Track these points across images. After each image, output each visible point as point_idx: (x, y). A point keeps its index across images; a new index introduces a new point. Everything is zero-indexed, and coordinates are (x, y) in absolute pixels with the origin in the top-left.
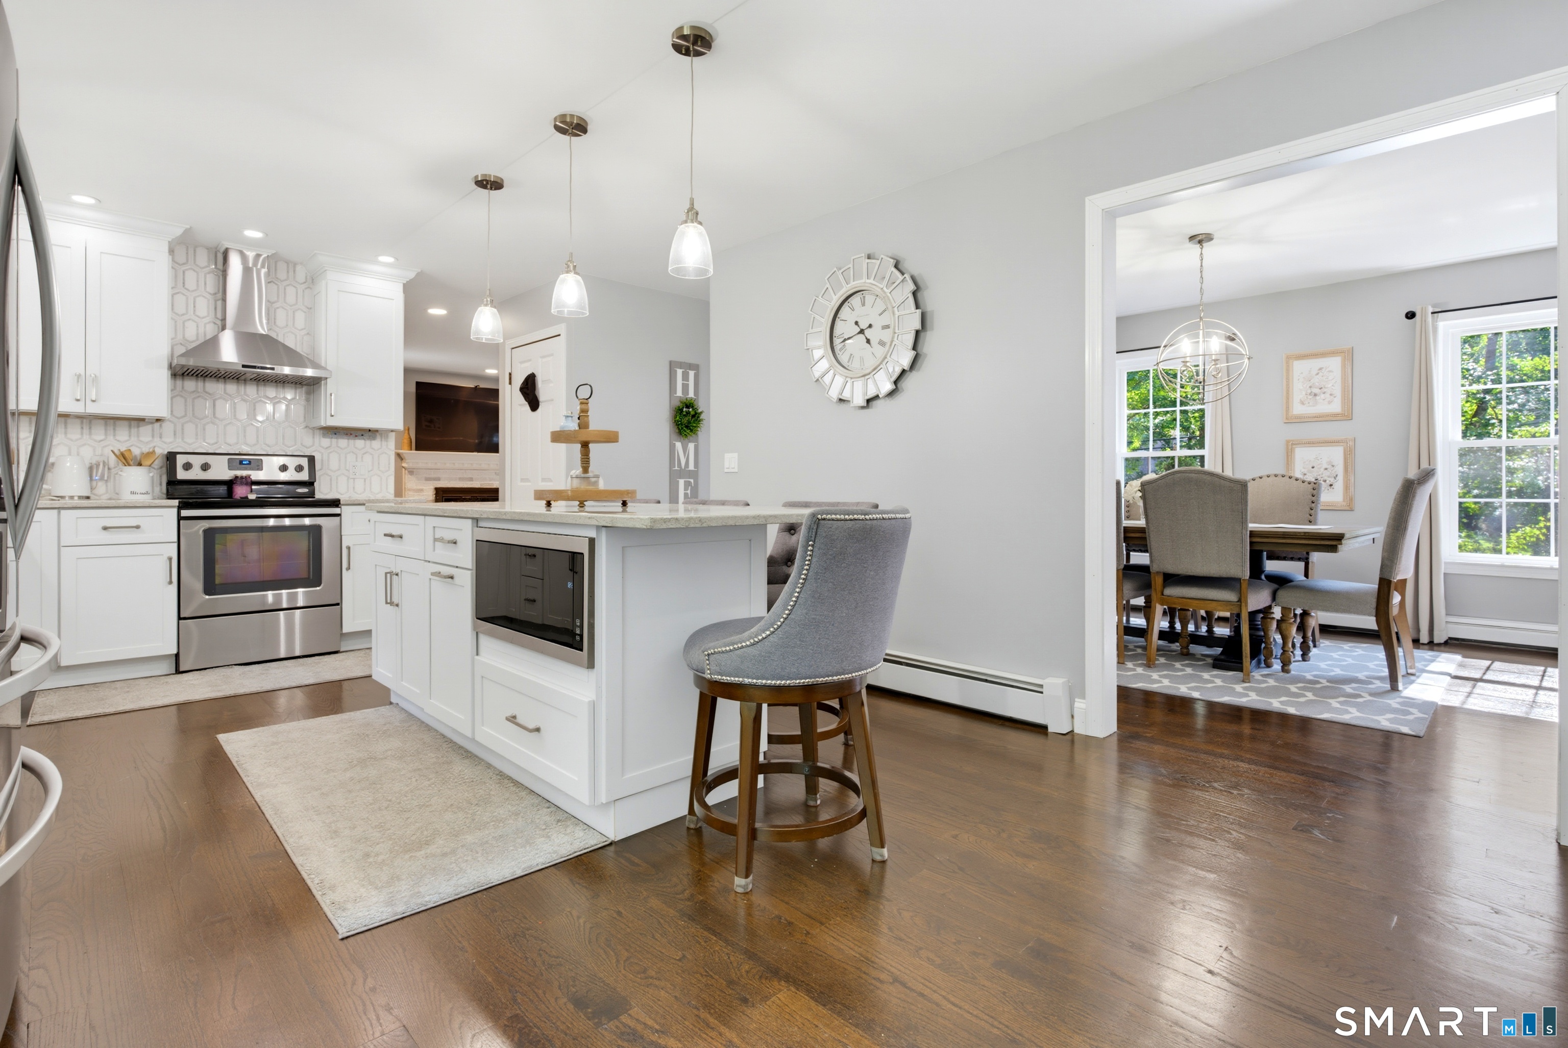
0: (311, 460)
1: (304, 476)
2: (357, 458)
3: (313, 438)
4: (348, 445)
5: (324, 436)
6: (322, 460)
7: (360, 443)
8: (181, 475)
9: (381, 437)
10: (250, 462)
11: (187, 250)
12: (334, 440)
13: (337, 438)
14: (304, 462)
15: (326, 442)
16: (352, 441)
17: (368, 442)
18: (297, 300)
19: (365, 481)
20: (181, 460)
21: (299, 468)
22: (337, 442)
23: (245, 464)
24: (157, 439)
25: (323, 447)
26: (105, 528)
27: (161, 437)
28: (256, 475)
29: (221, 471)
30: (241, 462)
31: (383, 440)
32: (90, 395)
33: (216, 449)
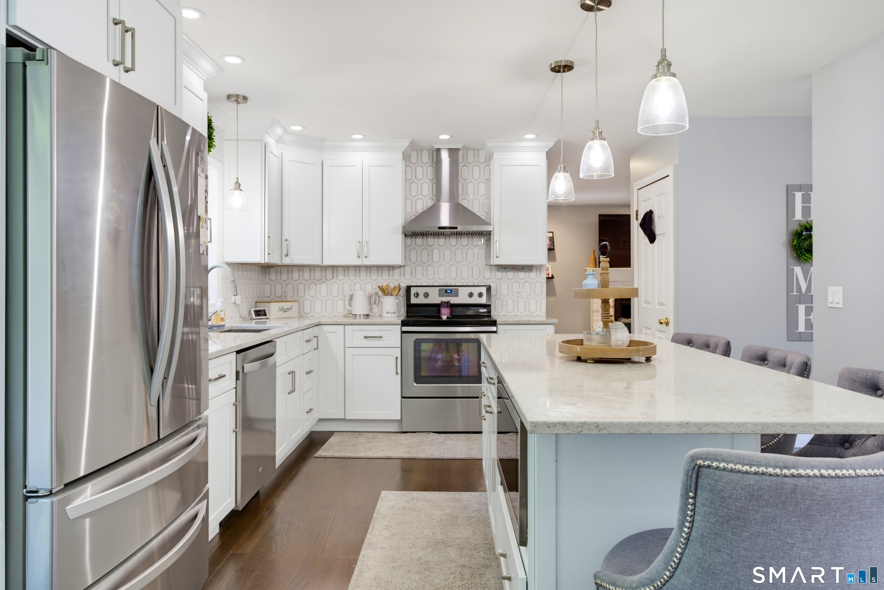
0: (489, 289)
1: (483, 300)
2: (519, 286)
3: (491, 272)
4: (514, 277)
5: (498, 270)
6: (497, 288)
7: (521, 275)
8: (414, 300)
9: (536, 269)
10: (451, 291)
11: (417, 154)
12: (504, 274)
13: (506, 272)
14: (484, 290)
15: (499, 275)
16: (517, 273)
17: (527, 274)
18: (480, 175)
19: (525, 303)
20: (413, 291)
21: (480, 295)
22: (506, 275)
23: (448, 293)
24: (402, 277)
25: (497, 279)
26: (365, 337)
27: (404, 276)
28: (454, 300)
29: (435, 298)
30: (446, 291)
31: (538, 271)
32: (365, 253)
33: (434, 283)
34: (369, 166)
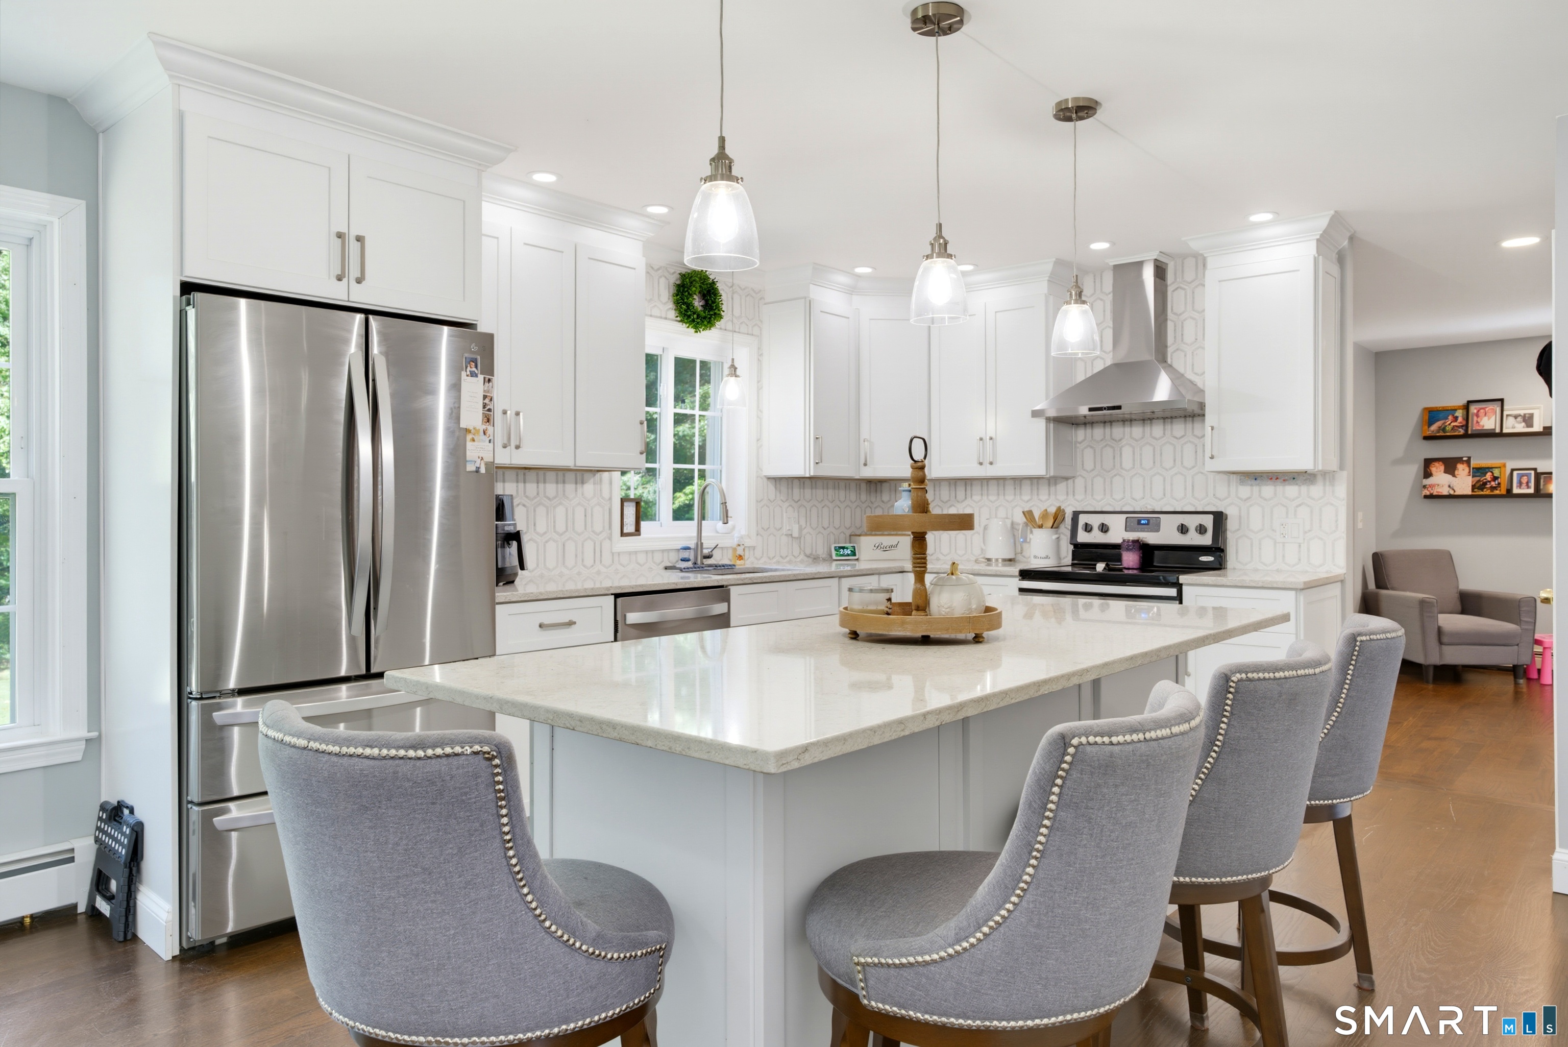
0: (1219, 518)
1: (1206, 540)
2: (1287, 513)
3: (1229, 486)
4: (1275, 494)
5: (1242, 482)
6: (1240, 517)
7: (1291, 490)
8: (1083, 537)
9: (1325, 479)
10: (1148, 521)
11: (1095, 279)
12: (1256, 489)
13: (1258, 485)
14: (1208, 521)
15: (1245, 491)
16: (1281, 487)
17: (1304, 488)
19: (1300, 546)
20: (1083, 519)
21: (1202, 530)
22: (1260, 491)
23: (1143, 524)
24: (1071, 497)
25: (1241, 499)
27: (1074, 495)
28: (1151, 538)
29: (1118, 534)
30: (1139, 522)
31: (1328, 483)
32: (989, 458)
33: (1123, 506)
34: (996, 312)
